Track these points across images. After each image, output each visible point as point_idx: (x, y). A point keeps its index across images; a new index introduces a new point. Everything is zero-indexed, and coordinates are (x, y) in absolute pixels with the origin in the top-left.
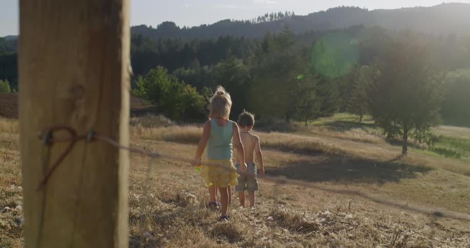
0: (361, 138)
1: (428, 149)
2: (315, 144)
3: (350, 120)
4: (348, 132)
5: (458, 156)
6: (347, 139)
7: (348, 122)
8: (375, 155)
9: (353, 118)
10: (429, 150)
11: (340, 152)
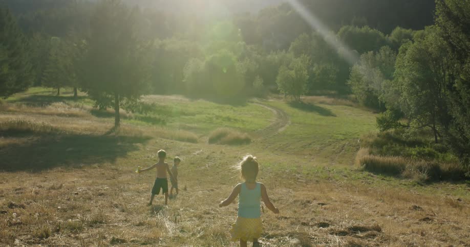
0: (66, 113)
1: (134, 118)
2: (21, 123)
3: (47, 94)
4: (50, 107)
5: (164, 123)
6: (52, 114)
7: (46, 97)
8: (89, 130)
9: (50, 92)
10: (136, 119)
11: (52, 129)
